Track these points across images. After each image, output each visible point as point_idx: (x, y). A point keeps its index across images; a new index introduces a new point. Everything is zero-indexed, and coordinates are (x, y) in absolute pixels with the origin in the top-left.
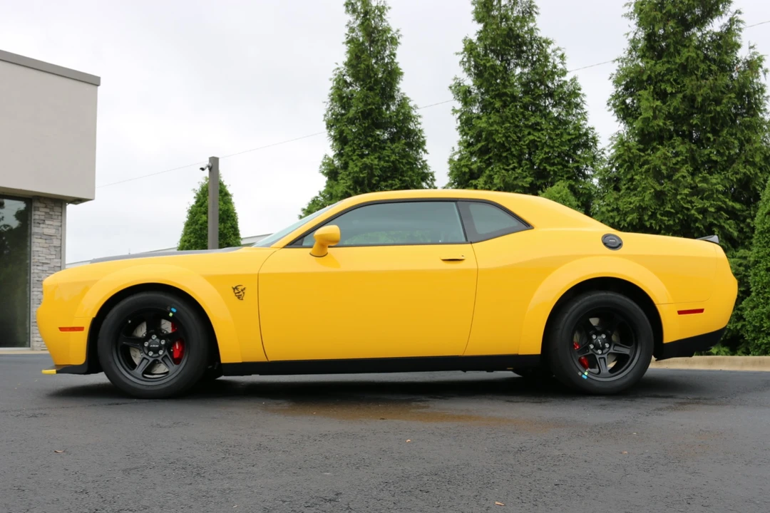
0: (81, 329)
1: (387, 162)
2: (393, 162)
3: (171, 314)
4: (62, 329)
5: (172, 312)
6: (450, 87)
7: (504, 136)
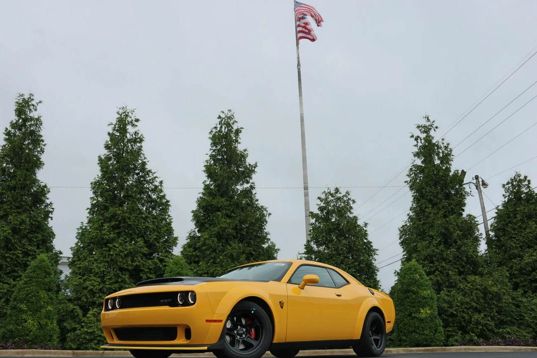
0: (221, 321)
1: (35, 221)
2: (39, 222)
3: (253, 312)
4: (207, 321)
5: (253, 310)
6: (91, 183)
7: (133, 221)
